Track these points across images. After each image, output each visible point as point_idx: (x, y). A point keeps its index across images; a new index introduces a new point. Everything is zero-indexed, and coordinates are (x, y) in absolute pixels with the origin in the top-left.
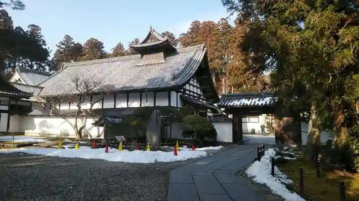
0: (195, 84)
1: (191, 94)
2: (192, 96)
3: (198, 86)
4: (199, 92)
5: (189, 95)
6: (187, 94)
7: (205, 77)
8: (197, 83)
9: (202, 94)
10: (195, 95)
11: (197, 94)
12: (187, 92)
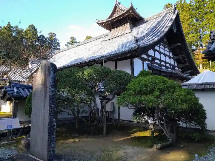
0: (167, 53)
1: (163, 63)
2: (163, 66)
3: (171, 55)
4: (172, 62)
5: (160, 65)
6: (157, 63)
7: (179, 44)
8: (170, 52)
9: (176, 64)
10: (168, 65)
11: (170, 64)
12: (157, 61)
